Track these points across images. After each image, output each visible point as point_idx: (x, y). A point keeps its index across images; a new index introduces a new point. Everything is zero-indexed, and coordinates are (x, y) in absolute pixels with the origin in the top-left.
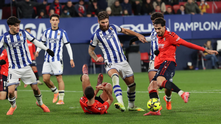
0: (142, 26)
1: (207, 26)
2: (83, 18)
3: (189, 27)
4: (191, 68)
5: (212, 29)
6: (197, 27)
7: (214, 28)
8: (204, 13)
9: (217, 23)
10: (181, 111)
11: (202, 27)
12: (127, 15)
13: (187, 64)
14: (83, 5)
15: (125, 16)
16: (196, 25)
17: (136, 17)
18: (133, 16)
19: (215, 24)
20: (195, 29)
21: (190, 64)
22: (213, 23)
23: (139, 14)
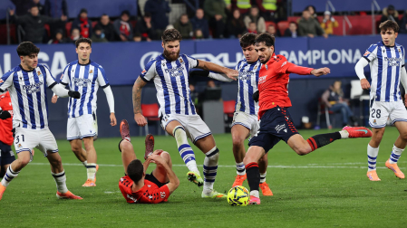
0: (226, 56)
1: (335, 57)
2: (128, 43)
3: (305, 58)
4: (308, 126)
5: (343, 61)
6: (318, 57)
7: (346, 60)
8: (330, 35)
9: (350, 52)
10: (290, 199)
11: (326, 59)
12: (200, 38)
13: (301, 119)
14: (128, 22)
15: (198, 40)
16: (317, 55)
17: (216, 41)
18: (211, 39)
19: (347, 53)
20: (314, 62)
21: (305, 120)
22: (344, 52)
23: (221, 36)
